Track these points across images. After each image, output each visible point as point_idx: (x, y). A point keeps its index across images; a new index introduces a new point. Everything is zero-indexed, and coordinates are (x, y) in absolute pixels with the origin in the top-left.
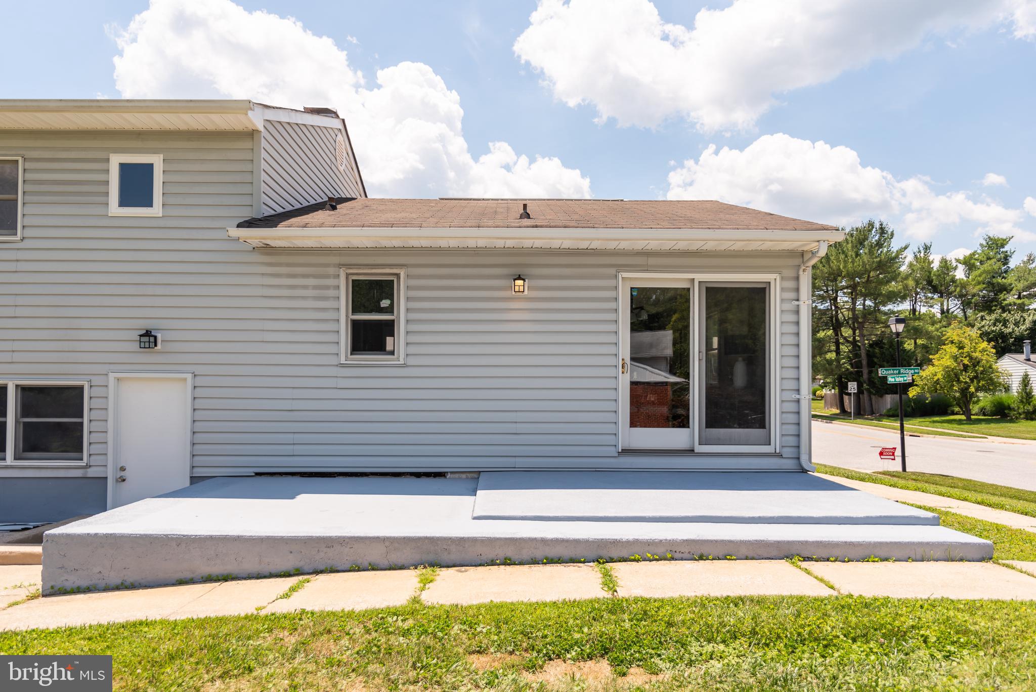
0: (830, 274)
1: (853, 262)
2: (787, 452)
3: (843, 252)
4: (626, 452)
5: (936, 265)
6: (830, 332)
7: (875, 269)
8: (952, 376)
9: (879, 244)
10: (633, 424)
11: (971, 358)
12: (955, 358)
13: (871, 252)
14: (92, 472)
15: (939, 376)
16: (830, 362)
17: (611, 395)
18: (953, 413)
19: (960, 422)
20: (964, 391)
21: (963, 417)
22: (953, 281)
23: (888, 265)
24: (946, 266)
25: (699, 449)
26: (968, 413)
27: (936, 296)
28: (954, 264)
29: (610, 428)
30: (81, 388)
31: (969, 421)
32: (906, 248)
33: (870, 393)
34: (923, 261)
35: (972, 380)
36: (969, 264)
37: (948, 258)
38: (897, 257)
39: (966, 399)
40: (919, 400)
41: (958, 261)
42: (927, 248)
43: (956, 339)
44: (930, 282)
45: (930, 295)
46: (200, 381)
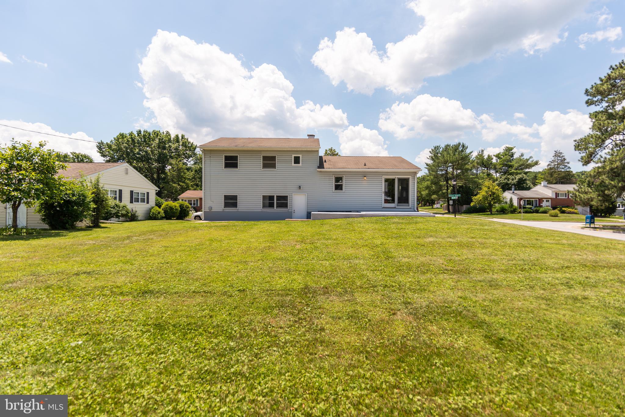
0: (444, 161)
1: (452, 158)
2: (412, 208)
3: (449, 154)
4: (384, 208)
5: (486, 157)
6: (445, 183)
7: (461, 160)
8: (485, 198)
9: (462, 151)
10: (385, 203)
11: (492, 192)
12: (487, 192)
13: (459, 154)
14: (289, 211)
15: (481, 198)
16: (444, 193)
17: (381, 197)
18: (487, 212)
19: (488, 214)
20: (490, 204)
21: (490, 213)
22: (491, 163)
23: (465, 158)
24: (490, 158)
25: (397, 207)
26: (491, 211)
27: (486, 169)
28: (493, 157)
29: (381, 203)
30: (287, 196)
31: (491, 214)
32: (472, 152)
33: (458, 205)
34: (481, 155)
35: (492, 200)
36: (498, 156)
37: (491, 155)
38: (469, 155)
39: (491, 206)
40: (474, 207)
41: (494, 156)
42: (482, 151)
43: (487, 185)
44: (483, 164)
45: (483, 169)
46: (308, 195)
